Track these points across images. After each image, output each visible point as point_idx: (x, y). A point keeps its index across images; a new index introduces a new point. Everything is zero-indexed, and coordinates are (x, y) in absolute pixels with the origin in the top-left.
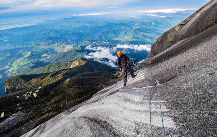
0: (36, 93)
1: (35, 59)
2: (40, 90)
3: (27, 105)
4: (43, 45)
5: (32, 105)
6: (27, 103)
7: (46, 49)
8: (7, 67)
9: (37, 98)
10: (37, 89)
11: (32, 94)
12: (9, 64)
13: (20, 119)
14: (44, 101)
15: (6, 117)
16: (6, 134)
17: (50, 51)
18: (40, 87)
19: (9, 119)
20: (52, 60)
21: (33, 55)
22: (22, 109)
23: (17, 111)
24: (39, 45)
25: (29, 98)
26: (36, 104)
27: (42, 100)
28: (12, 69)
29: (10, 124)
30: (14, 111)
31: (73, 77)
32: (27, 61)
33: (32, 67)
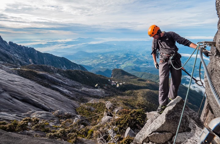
0: (119, 85)
1: (137, 64)
2: (123, 84)
3: (110, 89)
4: (147, 57)
5: (112, 91)
6: (111, 87)
7: (148, 60)
8: (121, 63)
9: (118, 88)
10: (121, 83)
11: (117, 84)
12: (123, 62)
13: (100, 95)
14: (119, 93)
15: (97, 88)
16: (86, 96)
17: (150, 63)
18: (124, 83)
19: (97, 90)
20: (148, 70)
21: (137, 61)
22: (106, 89)
23: (103, 88)
24: (144, 55)
25: (114, 85)
26: (114, 92)
27: (119, 92)
28: (123, 65)
29: (94, 93)
30: (102, 87)
31: (155, 91)
32: (132, 64)
33: (133, 69)
